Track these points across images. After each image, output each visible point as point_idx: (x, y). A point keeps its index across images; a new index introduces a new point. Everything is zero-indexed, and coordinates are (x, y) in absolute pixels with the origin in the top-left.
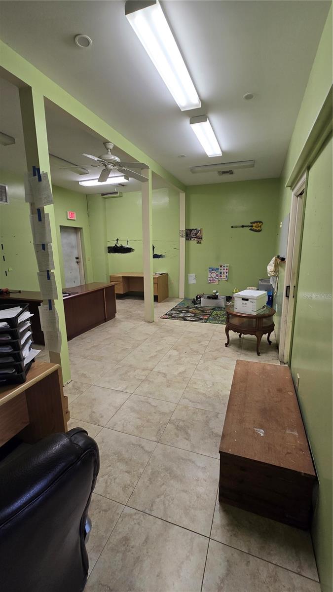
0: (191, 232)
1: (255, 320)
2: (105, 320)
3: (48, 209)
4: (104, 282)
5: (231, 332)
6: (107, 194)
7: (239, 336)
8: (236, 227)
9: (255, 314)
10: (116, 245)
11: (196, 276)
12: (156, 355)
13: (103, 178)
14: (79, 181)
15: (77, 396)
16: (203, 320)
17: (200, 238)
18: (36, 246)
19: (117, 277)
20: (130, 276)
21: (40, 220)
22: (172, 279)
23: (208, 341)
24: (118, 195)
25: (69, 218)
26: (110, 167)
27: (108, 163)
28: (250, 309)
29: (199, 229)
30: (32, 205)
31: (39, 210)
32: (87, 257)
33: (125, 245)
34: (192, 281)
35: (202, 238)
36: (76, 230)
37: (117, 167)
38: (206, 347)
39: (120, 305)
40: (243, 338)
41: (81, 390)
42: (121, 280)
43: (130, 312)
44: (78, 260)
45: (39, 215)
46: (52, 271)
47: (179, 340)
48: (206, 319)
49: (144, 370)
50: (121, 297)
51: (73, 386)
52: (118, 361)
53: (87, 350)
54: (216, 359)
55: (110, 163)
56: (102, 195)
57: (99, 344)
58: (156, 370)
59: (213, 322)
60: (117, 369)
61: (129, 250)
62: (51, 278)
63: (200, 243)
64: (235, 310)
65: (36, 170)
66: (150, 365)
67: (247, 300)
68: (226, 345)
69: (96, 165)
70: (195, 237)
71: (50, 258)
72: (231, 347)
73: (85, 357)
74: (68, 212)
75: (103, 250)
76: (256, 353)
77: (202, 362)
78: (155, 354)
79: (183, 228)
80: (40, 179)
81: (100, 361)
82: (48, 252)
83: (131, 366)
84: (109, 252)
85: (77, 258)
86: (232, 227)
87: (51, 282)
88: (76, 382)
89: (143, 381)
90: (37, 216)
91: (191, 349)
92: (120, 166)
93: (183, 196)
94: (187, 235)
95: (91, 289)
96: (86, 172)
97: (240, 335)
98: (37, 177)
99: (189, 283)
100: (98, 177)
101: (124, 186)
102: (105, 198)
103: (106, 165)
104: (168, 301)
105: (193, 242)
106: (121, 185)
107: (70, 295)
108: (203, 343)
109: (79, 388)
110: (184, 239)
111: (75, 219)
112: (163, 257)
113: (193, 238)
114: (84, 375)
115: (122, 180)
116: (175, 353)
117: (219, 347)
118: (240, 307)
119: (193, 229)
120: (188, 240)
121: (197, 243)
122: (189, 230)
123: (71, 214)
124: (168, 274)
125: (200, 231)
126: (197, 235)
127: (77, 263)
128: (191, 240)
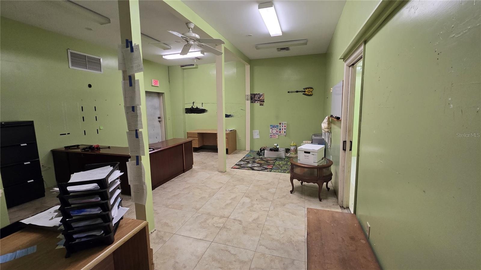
0: (255, 96)
1: (316, 170)
2: (184, 171)
3: (139, 76)
4: (182, 138)
5: (295, 181)
6: (185, 66)
7: (301, 184)
8: (292, 92)
9: (316, 165)
10: (192, 107)
11: (259, 132)
12: (231, 203)
13: (184, 52)
14: (162, 55)
15: (161, 245)
16: (268, 170)
17: (262, 101)
18: (127, 108)
19: (194, 134)
20: (205, 132)
21: (131, 85)
22: (239, 135)
23: (275, 188)
24: (195, 66)
25: (153, 85)
26: (191, 42)
27: (190, 39)
28: (313, 161)
29: (262, 94)
30: (124, 72)
31: (130, 77)
32: (168, 116)
33: (200, 107)
34: (256, 136)
35: (264, 101)
36: (159, 94)
37: (196, 43)
38: (273, 194)
39: (197, 157)
40: (304, 185)
41: (164, 239)
42: (197, 136)
43: (205, 163)
44: (160, 119)
45: (130, 81)
46: (140, 130)
47: (250, 188)
48: (270, 169)
49: (221, 217)
50: (197, 150)
51: (157, 235)
52: (198, 209)
53: (169, 199)
54: (284, 206)
55: (191, 39)
56: (181, 67)
57: (179, 194)
58: (232, 217)
59: (277, 171)
60: (197, 217)
61: (203, 111)
62: (140, 137)
63: (263, 105)
64: (299, 162)
65: (129, 43)
66: (226, 212)
67: (309, 153)
68: (291, 192)
69: (179, 41)
70: (258, 101)
71: (139, 119)
72: (295, 193)
73: (167, 206)
74: (153, 80)
75: (182, 111)
76: (318, 199)
77: (272, 208)
78: (230, 201)
79: (248, 93)
80: (132, 50)
81: (180, 209)
82: (137, 113)
83: (209, 214)
84: (186, 113)
86: (288, 92)
87: (139, 140)
88: (160, 231)
89: (221, 228)
90: (128, 81)
91: (261, 196)
92: (200, 42)
93: (248, 67)
94: (252, 99)
95: (171, 145)
96: (170, 48)
98: (129, 48)
99: (254, 138)
100: (180, 52)
101: (199, 59)
102: (183, 69)
103: (187, 41)
104: (236, 153)
105: (257, 104)
106: (198, 58)
107: (154, 150)
108: (271, 190)
109: (162, 237)
110: (249, 102)
112: (231, 117)
113: (256, 101)
114: (166, 224)
115: (199, 54)
116: (248, 200)
117: (285, 194)
118: (302, 159)
119: (256, 94)
120: (253, 102)
121: (260, 105)
122: (253, 94)
123: (155, 82)
124: (236, 130)
125: (262, 95)
126: (260, 98)
127: (159, 122)
128: (255, 102)
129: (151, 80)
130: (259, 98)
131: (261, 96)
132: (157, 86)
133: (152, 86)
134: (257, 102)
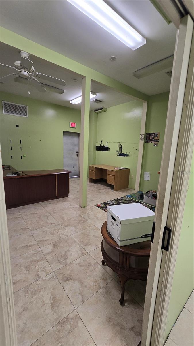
0: (150, 136)
2: (56, 197)
6: (97, 110)
10: (101, 145)
11: (150, 174)
14: (70, 101)
19: (93, 167)
22: (132, 174)
24: (103, 110)
25: (70, 126)
29: (157, 133)
33: (106, 145)
34: (147, 178)
35: (158, 142)
36: (79, 134)
42: (94, 170)
44: (77, 154)
61: (107, 149)
63: (157, 146)
79: (143, 132)
84: (96, 150)
93: (145, 105)
94: (146, 138)
99: (144, 179)
102: (97, 113)
105: (151, 145)
110: (143, 142)
111: (75, 127)
112: (127, 156)
119: (152, 134)
120: (147, 143)
121: (154, 145)
122: (148, 134)
123: (72, 124)
124: (129, 169)
128: (149, 143)
130: (154, 138)
134: (151, 142)
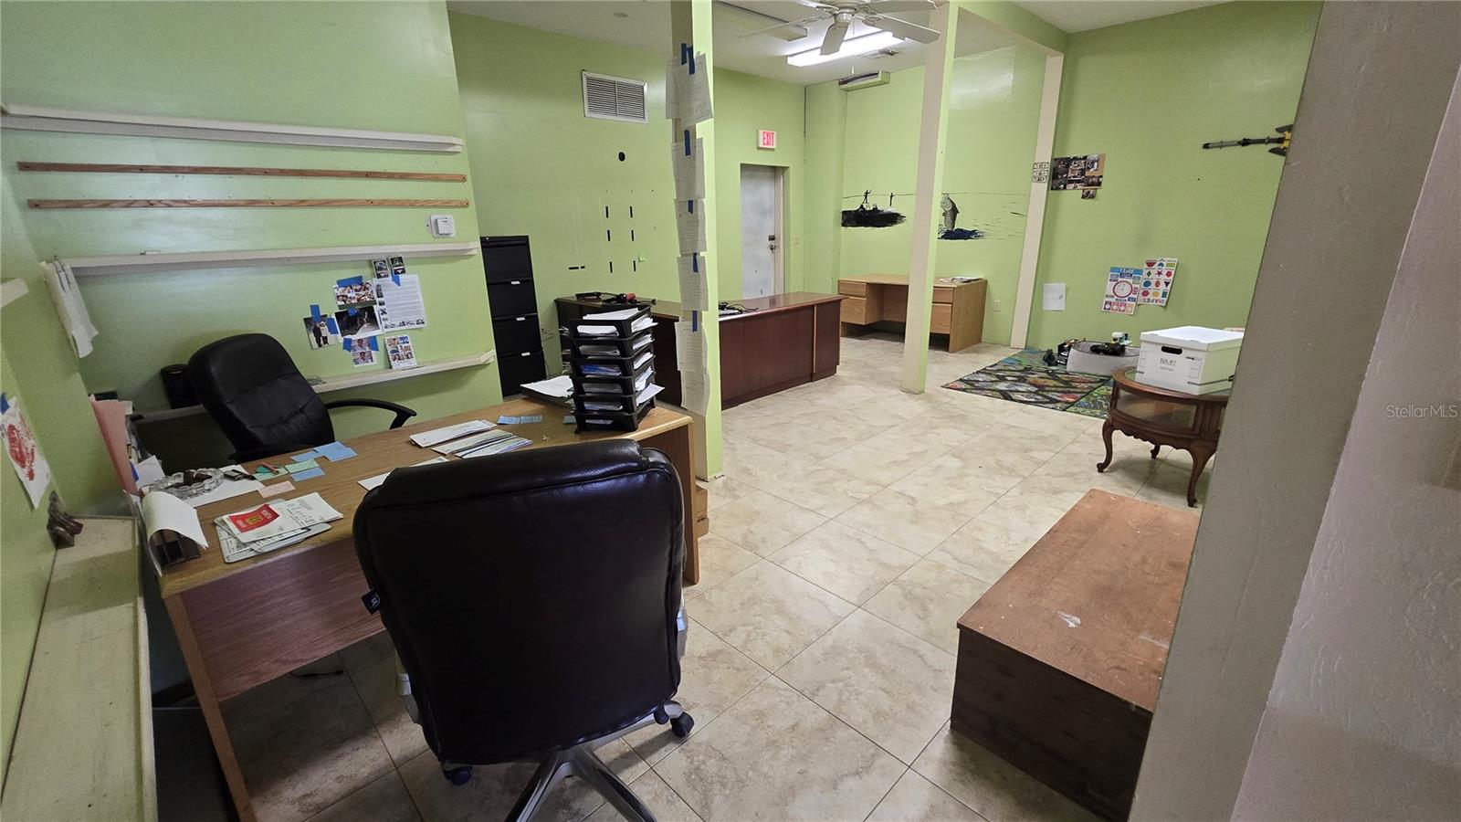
0: (1068, 167)
1: (1194, 409)
2: (812, 378)
3: (704, 130)
4: (825, 290)
5: (1118, 435)
6: (851, 81)
7: (1150, 455)
8: (1221, 145)
9: (1195, 391)
10: (862, 207)
11: (1067, 289)
12: (907, 461)
13: (831, 44)
14: (787, 56)
15: (728, 500)
16: (1059, 405)
17: (1093, 184)
18: (678, 203)
19: (856, 285)
20: (886, 282)
21: (688, 153)
22: (996, 295)
23: (1054, 452)
24: (879, 79)
25: (761, 145)
26: (846, 17)
27: (840, 8)
28: (1183, 378)
29: (1095, 156)
30: (677, 122)
31: (687, 133)
32: (793, 235)
33: (885, 207)
34: (1054, 303)
35: (1099, 184)
36: (776, 172)
37: (861, 16)
38: (1041, 463)
39: (849, 349)
40: (1163, 461)
41: (737, 493)
42: (863, 291)
43: (872, 367)
44: (772, 242)
45: (687, 143)
46: (702, 254)
47: (975, 440)
48: (1067, 402)
49: (869, 483)
50: (858, 332)
51: (725, 483)
52: (819, 458)
53: (763, 428)
54: (1056, 493)
55: (846, 8)
56: (841, 83)
57: (788, 423)
58: (895, 488)
59: (1088, 411)
60: (814, 471)
61: (891, 219)
62: (700, 269)
63: (1093, 197)
64: (1138, 378)
65: (686, 51)
66: (885, 476)
67: (1178, 351)
68: (1101, 468)
69: (813, 18)
70: (1078, 182)
71: (700, 228)
72: (1114, 474)
73: (755, 440)
74: (761, 132)
75: (832, 218)
76: (1186, 501)
77: (1015, 492)
78: (906, 458)
79: (1045, 156)
80: (692, 71)
81: (782, 452)
82: (697, 216)
83: (843, 471)
84: (843, 225)
85: (772, 238)
86: (1206, 146)
87: (699, 276)
88: (731, 479)
89: (861, 502)
90: (683, 144)
91: (997, 462)
92: (867, 12)
93: (1055, 63)
94: (1055, 175)
95: (781, 307)
96: (804, 33)
97: (1155, 452)
98: (687, 65)
99: (1044, 309)
100: (820, 43)
101: (892, 54)
102: (847, 90)
103: (835, 15)
104: (976, 352)
105: (1072, 195)
106: (889, 53)
107: (741, 312)
108: (1035, 454)
109: (734, 489)
110: (1044, 186)
111: (774, 147)
112: (977, 237)
113: (1071, 182)
114: (747, 471)
115: (887, 40)
116: (955, 463)
117: (1075, 470)
118: (1152, 371)
119: (1075, 159)
120: (1058, 189)
121: (1083, 197)
122: (1062, 159)
123: (765, 135)
124: (986, 282)
125: (1097, 161)
126: (1087, 174)
127: (772, 249)
128: (1065, 188)
129: (757, 131)
130: (1083, 172)
131: (1093, 163)
132: (771, 147)
133: (759, 148)
134: (1073, 185)
